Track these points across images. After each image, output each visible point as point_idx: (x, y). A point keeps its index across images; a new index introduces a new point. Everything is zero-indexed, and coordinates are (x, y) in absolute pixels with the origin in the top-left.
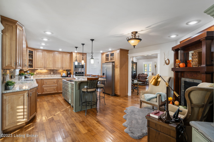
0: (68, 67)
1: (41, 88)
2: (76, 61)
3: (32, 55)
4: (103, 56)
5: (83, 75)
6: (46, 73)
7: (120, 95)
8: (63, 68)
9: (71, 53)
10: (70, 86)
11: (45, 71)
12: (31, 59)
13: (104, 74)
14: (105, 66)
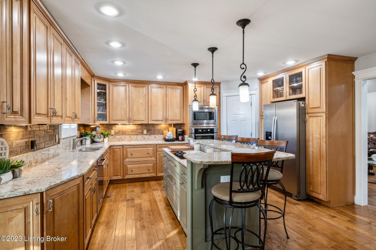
0: (178, 118)
1: (122, 166)
2: (196, 100)
3: (105, 94)
4: (264, 86)
5: (212, 138)
6: (132, 131)
7: (329, 202)
8: (166, 120)
9: (184, 85)
10: (178, 170)
11: (131, 127)
12: (102, 101)
13: (268, 135)
14: (268, 112)
